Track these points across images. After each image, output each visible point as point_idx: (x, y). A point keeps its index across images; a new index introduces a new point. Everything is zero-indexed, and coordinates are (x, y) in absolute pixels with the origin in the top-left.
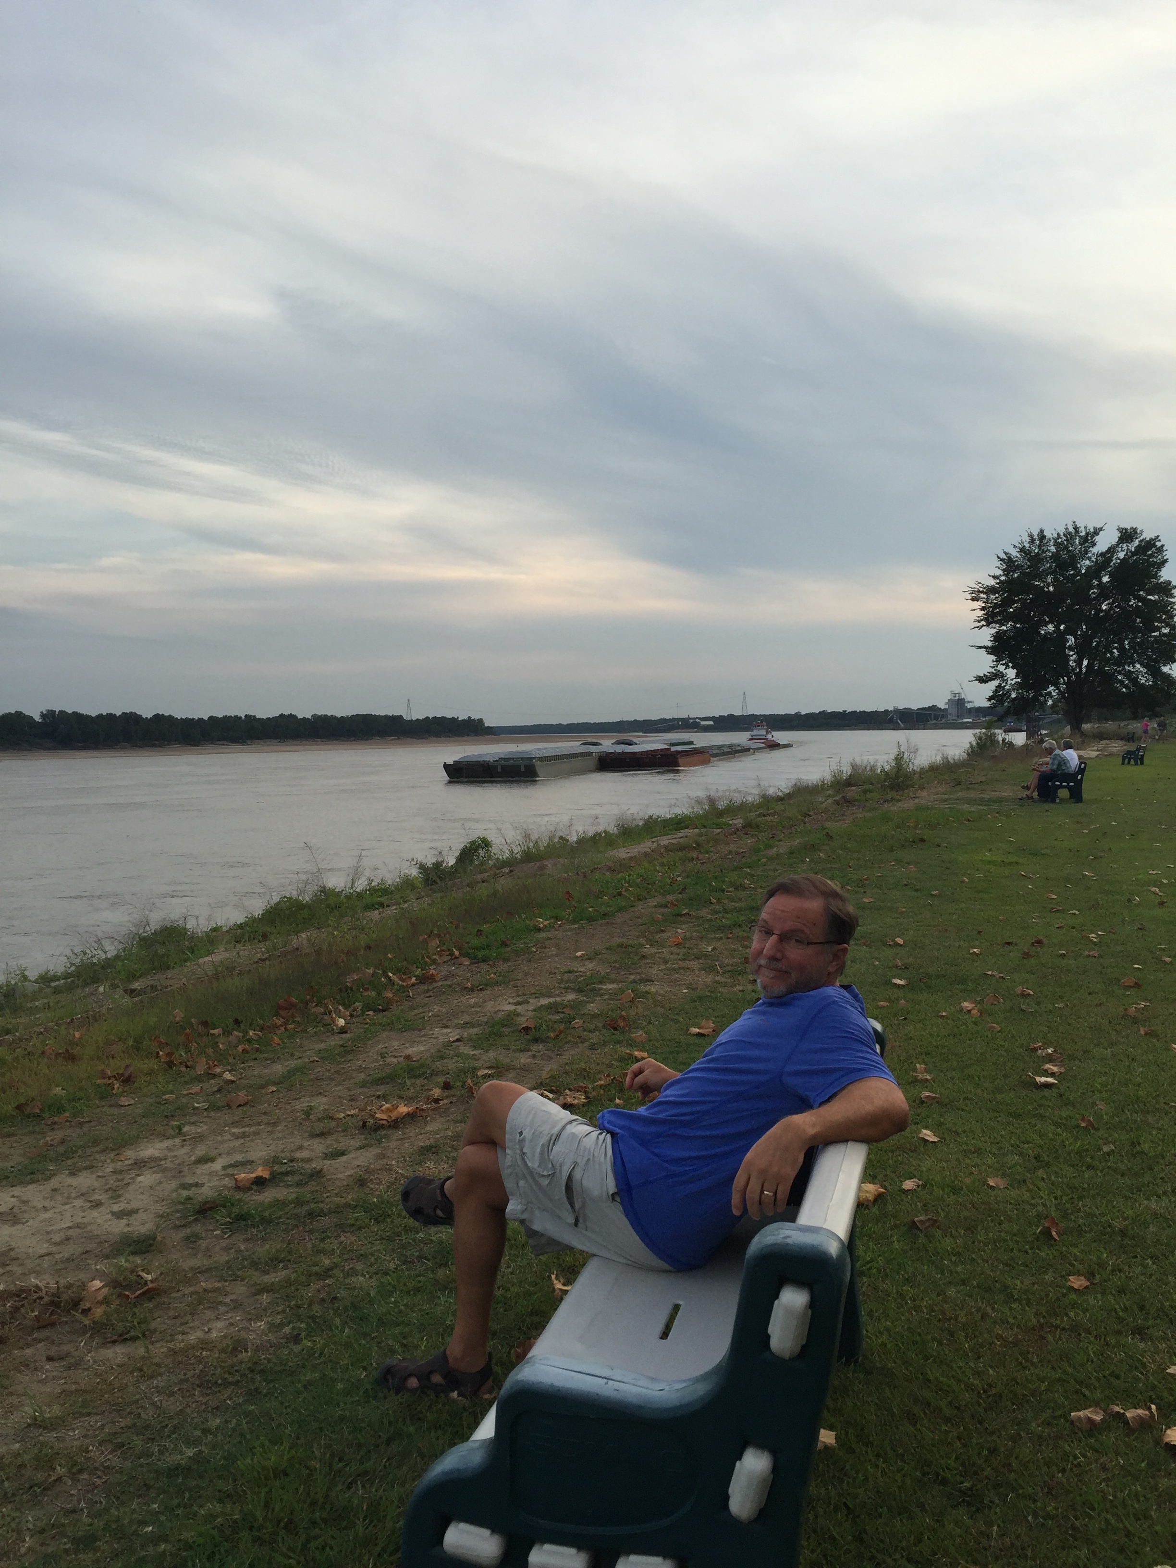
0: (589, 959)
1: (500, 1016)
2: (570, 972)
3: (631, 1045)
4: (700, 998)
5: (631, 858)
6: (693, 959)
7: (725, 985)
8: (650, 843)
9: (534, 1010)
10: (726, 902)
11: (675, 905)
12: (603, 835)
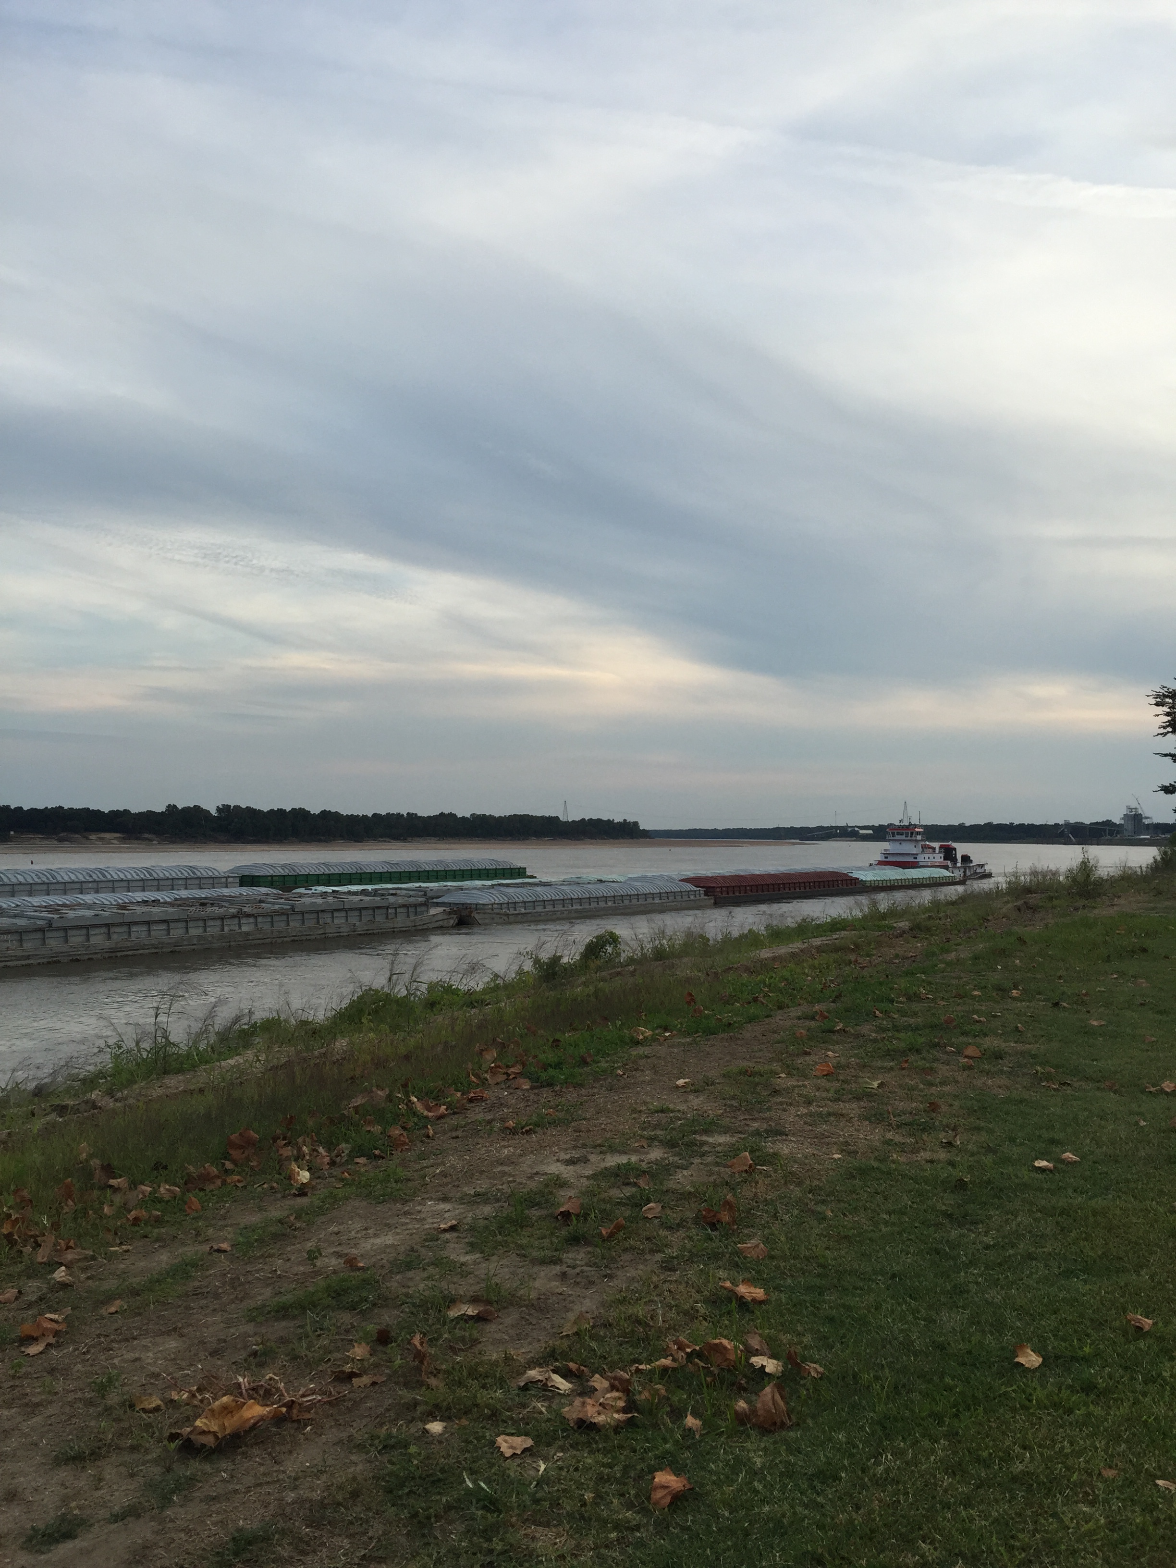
0: (696, 1091)
1: (535, 1184)
2: (662, 1111)
5: (774, 959)
6: (850, 1100)
8: (800, 944)
9: (591, 1178)
11: (826, 1017)
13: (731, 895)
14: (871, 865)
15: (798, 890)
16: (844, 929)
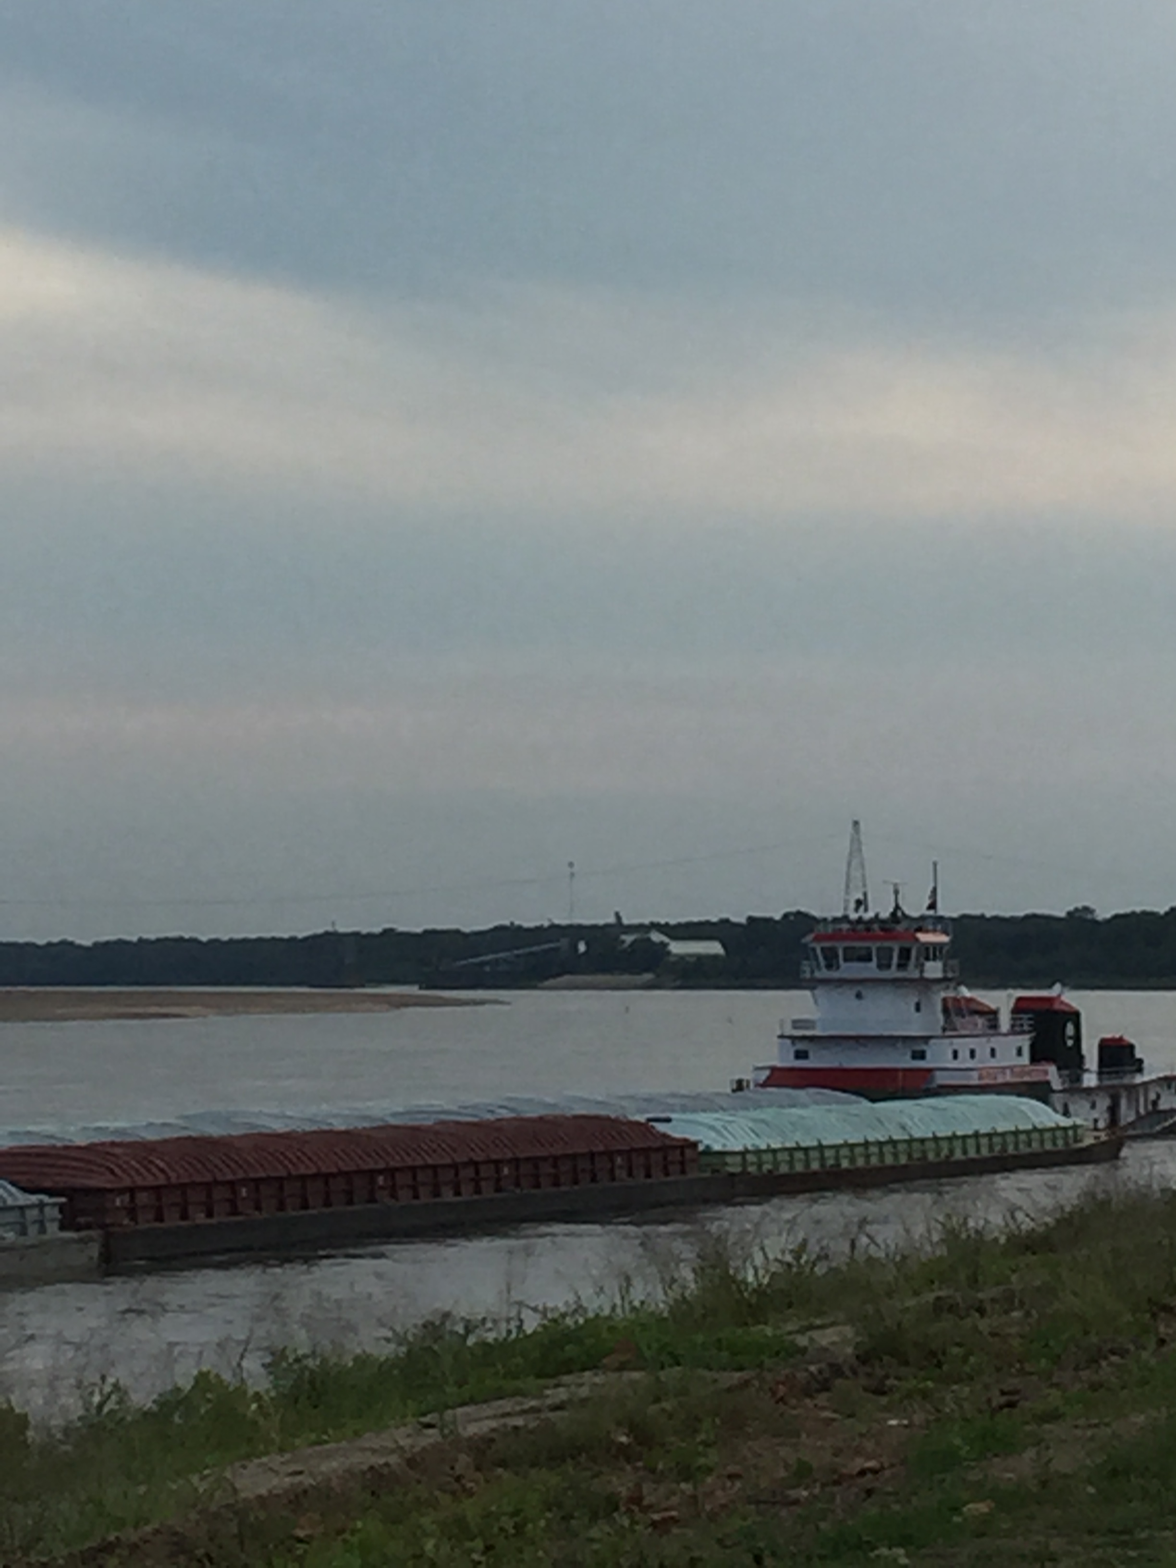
13: (172, 1221)
14: (740, 1086)
15: (448, 1196)
16: (592, 1364)
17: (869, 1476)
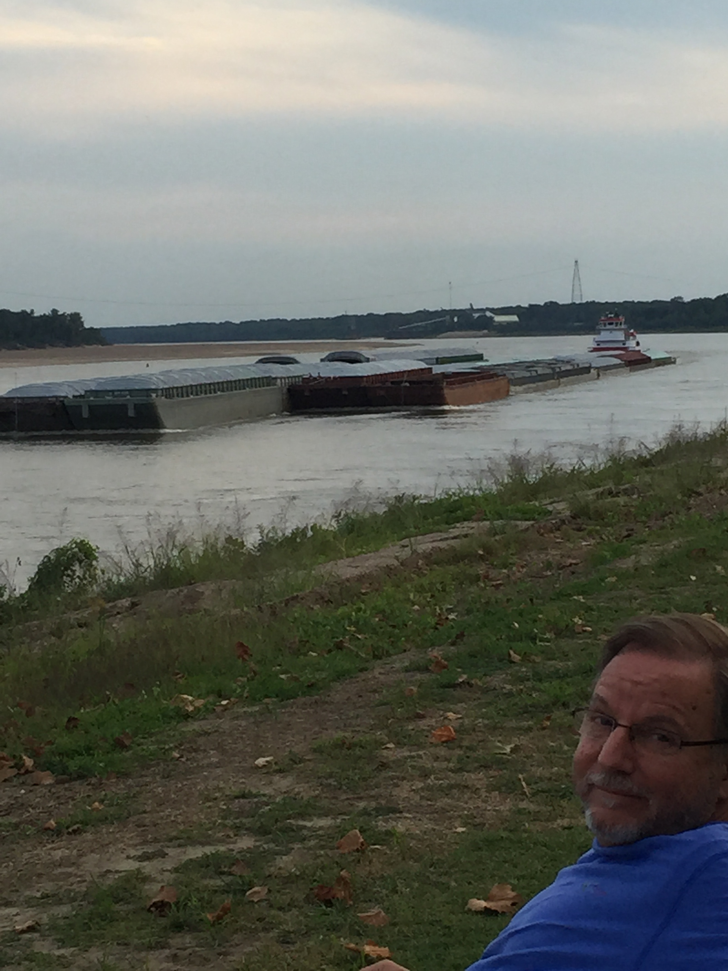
0: (280, 771)
1: (108, 882)
2: (243, 796)
3: (359, 935)
4: (490, 843)
5: (360, 579)
6: (476, 769)
7: (536, 817)
8: (397, 548)
9: (176, 870)
10: (538, 660)
11: (445, 667)
12: (310, 533)
16: (468, 516)
17: (573, 566)
